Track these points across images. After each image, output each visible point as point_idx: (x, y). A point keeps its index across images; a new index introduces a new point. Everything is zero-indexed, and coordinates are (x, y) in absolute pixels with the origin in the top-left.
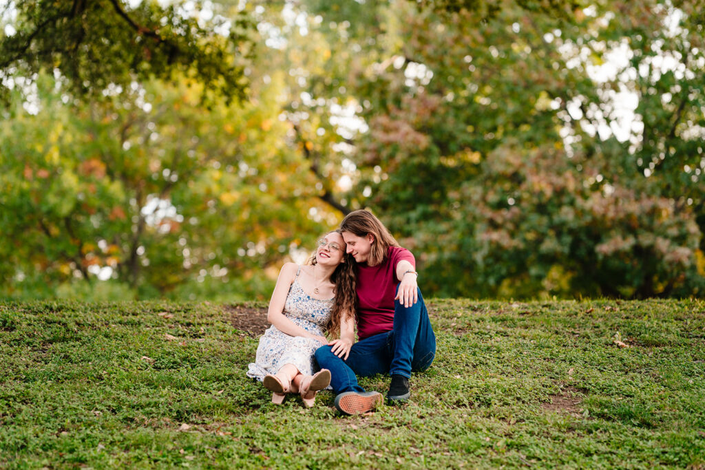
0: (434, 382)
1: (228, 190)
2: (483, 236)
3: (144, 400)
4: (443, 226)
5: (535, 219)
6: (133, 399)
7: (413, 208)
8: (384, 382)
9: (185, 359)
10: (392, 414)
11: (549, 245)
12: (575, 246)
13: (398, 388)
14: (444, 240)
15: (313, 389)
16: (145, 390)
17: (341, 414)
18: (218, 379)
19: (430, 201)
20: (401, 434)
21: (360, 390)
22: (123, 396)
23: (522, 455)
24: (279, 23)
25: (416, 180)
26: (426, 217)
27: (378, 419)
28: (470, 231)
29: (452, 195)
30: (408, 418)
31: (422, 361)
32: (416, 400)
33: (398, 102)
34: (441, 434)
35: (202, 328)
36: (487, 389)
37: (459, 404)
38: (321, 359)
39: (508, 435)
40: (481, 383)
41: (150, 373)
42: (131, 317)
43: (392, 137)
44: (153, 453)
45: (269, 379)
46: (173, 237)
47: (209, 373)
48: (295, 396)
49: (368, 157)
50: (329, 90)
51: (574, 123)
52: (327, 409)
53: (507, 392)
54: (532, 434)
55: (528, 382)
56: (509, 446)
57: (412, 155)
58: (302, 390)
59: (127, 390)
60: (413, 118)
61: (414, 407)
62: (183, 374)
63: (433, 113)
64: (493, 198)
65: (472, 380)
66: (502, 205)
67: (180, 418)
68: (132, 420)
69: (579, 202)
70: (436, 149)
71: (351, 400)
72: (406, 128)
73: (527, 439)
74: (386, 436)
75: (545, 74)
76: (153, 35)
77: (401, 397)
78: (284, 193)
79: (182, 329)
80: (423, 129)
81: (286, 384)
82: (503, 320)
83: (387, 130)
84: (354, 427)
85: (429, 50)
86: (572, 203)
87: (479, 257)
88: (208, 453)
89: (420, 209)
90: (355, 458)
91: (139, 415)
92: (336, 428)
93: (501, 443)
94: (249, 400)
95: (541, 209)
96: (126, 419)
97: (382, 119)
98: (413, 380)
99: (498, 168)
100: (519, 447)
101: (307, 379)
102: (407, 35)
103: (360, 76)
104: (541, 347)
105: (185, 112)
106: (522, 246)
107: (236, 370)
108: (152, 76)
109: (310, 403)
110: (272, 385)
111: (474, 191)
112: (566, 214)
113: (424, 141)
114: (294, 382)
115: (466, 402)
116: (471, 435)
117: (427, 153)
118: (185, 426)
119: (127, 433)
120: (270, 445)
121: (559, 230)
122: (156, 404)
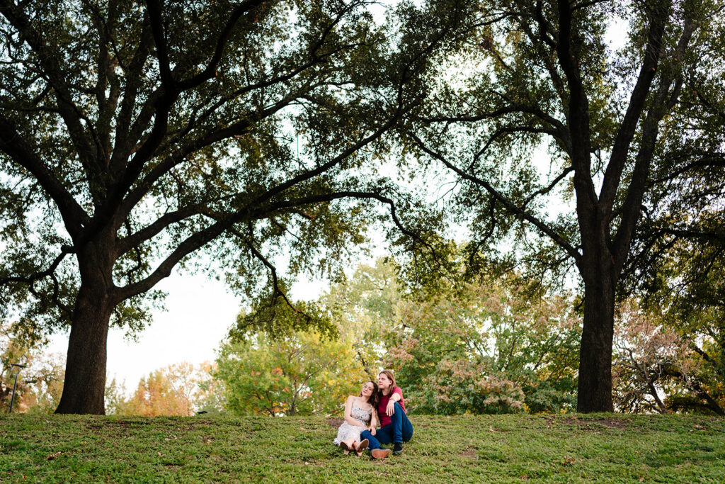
0: (413, 446)
1: (331, 379)
2: (437, 397)
3: (291, 452)
4: (420, 393)
5: (459, 390)
6: (285, 452)
7: (408, 386)
8: (391, 446)
9: (308, 437)
10: (395, 459)
11: (465, 400)
12: (475, 401)
13: (397, 448)
14: (420, 399)
15: (361, 448)
16: (291, 449)
17: (373, 459)
18: (321, 445)
19: (415, 383)
20: (399, 466)
21: (381, 448)
22: (282, 451)
23: (450, 474)
24: (353, 312)
25: (409, 374)
26: (413, 389)
27: (389, 461)
28: (431, 395)
29: (424, 380)
30: (401, 460)
31: (407, 435)
32: (405, 453)
33: (400, 341)
34: (416, 466)
35: (316, 426)
36: (436, 448)
37: (424, 454)
38: (364, 435)
39: (445, 466)
40: (433, 446)
41: (293, 442)
42: (287, 422)
43: (398, 355)
44: (293, 473)
45: (342, 443)
46: (309, 399)
47: (318, 442)
48: (354, 451)
49: (389, 364)
50: (373, 338)
51: (472, 350)
52: (367, 456)
53: (444, 449)
54: (455, 465)
55: (453, 445)
56: (445, 471)
57: (406, 364)
58: (356, 448)
59: (283, 449)
60: (407, 348)
61: (404, 456)
62: (307, 442)
63: (415, 346)
64: (440, 381)
65: (429, 444)
66: (444, 384)
67: (305, 460)
68: (285, 461)
69: (476, 382)
70: (416, 361)
71: (378, 452)
72: (404, 352)
73: (453, 468)
74: (392, 467)
75: (459, 330)
76: (301, 313)
77: (399, 452)
78: (354, 381)
79: (307, 426)
80: (411, 353)
81: (350, 445)
82: (443, 422)
83: (396, 353)
84: (378, 464)
85: (412, 321)
86: (473, 383)
87: (435, 406)
88: (316, 473)
89: (410, 386)
90: (379, 476)
91: (288, 459)
92: (371, 464)
93: (441, 469)
94: (334, 453)
95: (460, 385)
96: (283, 460)
97: (394, 349)
98: (404, 445)
99: (442, 368)
100: (449, 471)
101: (358, 443)
102: (403, 315)
103: (385, 332)
104: (459, 432)
105: (314, 347)
106: (453, 401)
107: (329, 441)
108: (301, 330)
109: (360, 454)
110: (344, 446)
111: (432, 378)
112: (471, 388)
113: (412, 357)
114: (353, 445)
115: (427, 453)
116: (428, 466)
117: (413, 363)
118: (307, 463)
119: (282, 465)
120: (343, 470)
121: (468, 394)
122: (295, 454)
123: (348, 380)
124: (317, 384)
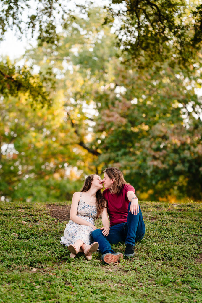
1: (39, 141)
2: (151, 163)
3: (15, 256)
4: (133, 158)
5: (173, 155)
6: (10, 255)
7: (120, 150)
8: (122, 247)
9: (32, 234)
10: (127, 264)
11: (179, 167)
12: (190, 168)
13: (129, 251)
14: (133, 164)
16: (15, 250)
17: (104, 263)
18: (47, 245)
19: (127, 147)
20: (133, 274)
21: (113, 252)
22: (5, 254)
23: (189, 287)
24: (61, 68)
25: (121, 138)
26: (125, 154)
27: (121, 266)
28: (144, 160)
29: (137, 145)
30: (135, 266)
31: (139, 237)
32: (138, 256)
33: (113, 104)
34: (151, 275)
35: (38, 217)
36: (169, 251)
37: (157, 259)
39: (182, 276)
40: (167, 248)
41: (17, 242)
42: (6, 212)
43: (111, 119)
44: (21, 285)
46: (14, 160)
49: (100, 127)
50: (83, 97)
51: (189, 113)
52: (98, 261)
53: (179, 253)
54: (193, 275)
55: (187, 247)
56: (183, 282)
57: (119, 127)
58: (85, 252)
59: (7, 250)
60: (120, 111)
61: (137, 260)
62: (31, 242)
63: (129, 109)
64: (154, 146)
65: (162, 246)
66: (158, 149)
67: (32, 265)
68: (10, 266)
69: (192, 148)
70: (129, 124)
71: (109, 257)
72: (117, 115)
73: (191, 278)
74: (126, 275)
75: (177, 93)
76: (11, 78)
77: (131, 255)
78: (63, 142)
79: (29, 218)
80: (124, 116)
81: (77, 250)
82: (171, 214)
83: (108, 116)
84: (111, 270)
85: (127, 82)
86: (189, 149)
87: (148, 172)
88: (46, 285)
89: (123, 150)
90: (113, 288)
91: (13, 264)
92: (103, 272)
93: (179, 280)
94: (62, 256)
95: (176, 151)
96: (8, 266)
97: (107, 112)
99: (157, 133)
100: (188, 282)
102: (117, 75)
104: (190, 228)
105: (21, 107)
106: (167, 167)
107: (56, 240)
108: (10, 95)
109: (90, 258)
111: (146, 143)
112: (186, 154)
113: (125, 121)
114: (81, 248)
115: (160, 257)
117: (125, 126)
118: (34, 270)
119: (8, 273)
120: (74, 281)
121: (183, 161)
122: (21, 259)
123: (56, 141)
124: (24, 145)
